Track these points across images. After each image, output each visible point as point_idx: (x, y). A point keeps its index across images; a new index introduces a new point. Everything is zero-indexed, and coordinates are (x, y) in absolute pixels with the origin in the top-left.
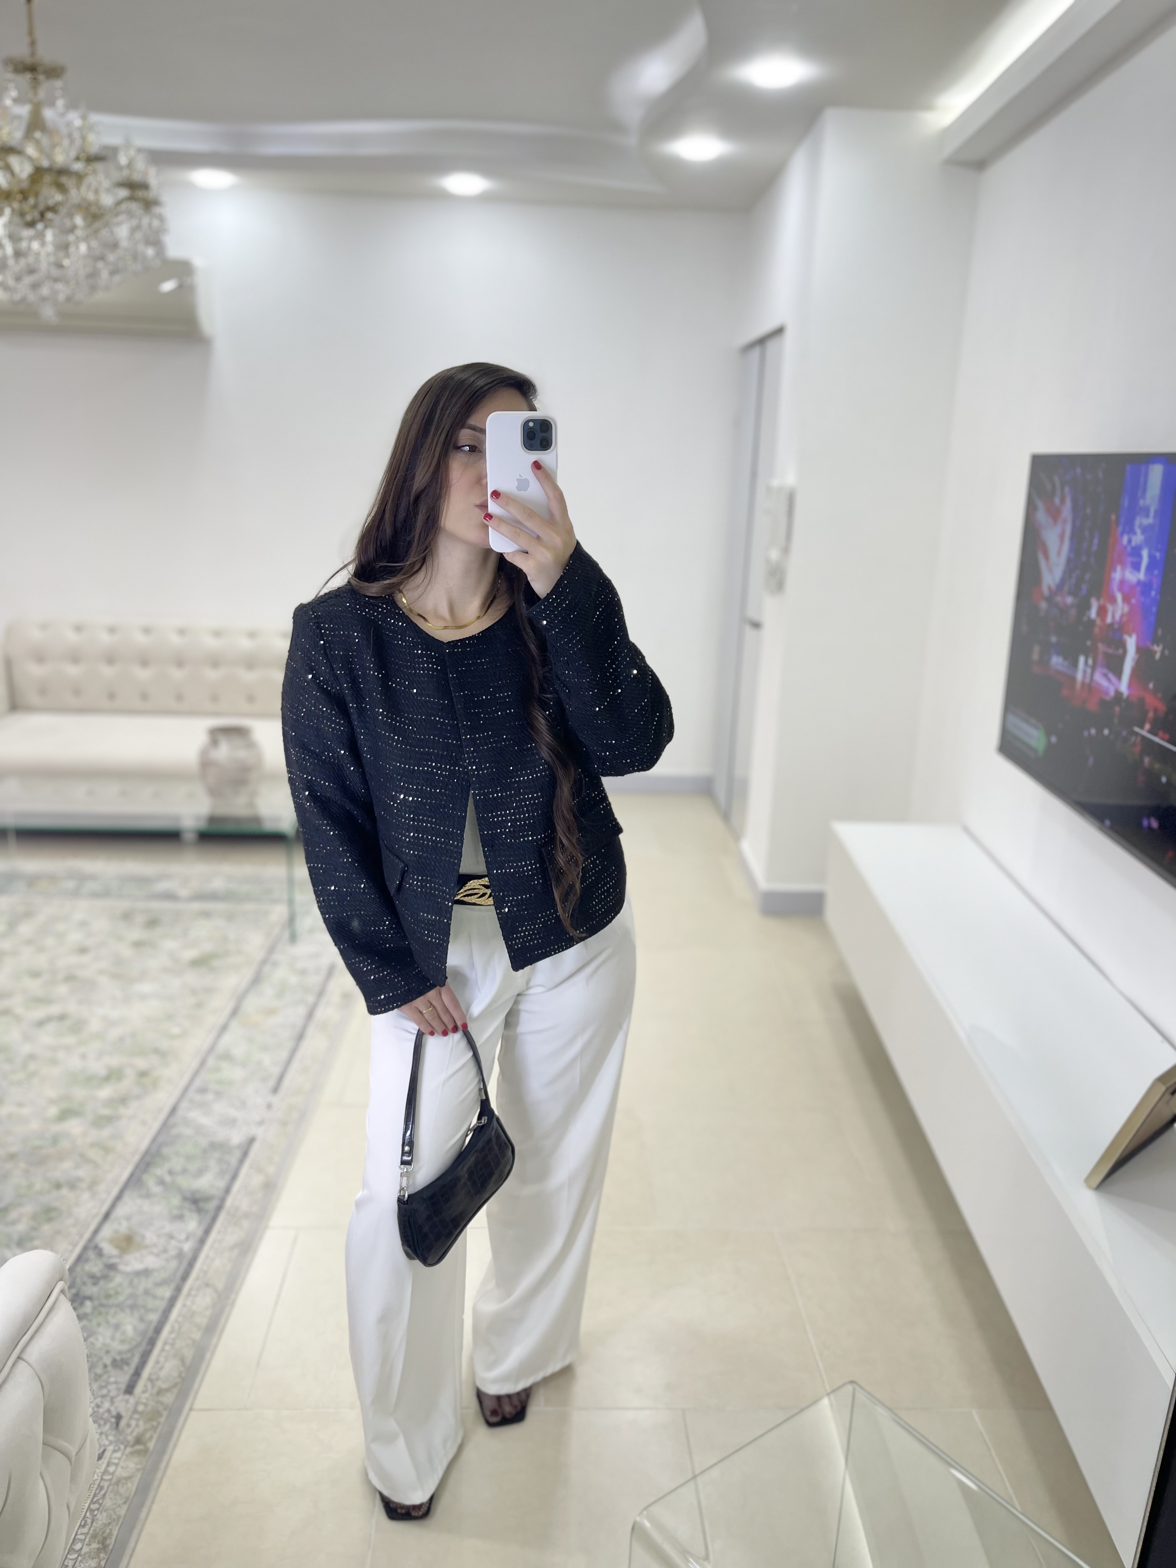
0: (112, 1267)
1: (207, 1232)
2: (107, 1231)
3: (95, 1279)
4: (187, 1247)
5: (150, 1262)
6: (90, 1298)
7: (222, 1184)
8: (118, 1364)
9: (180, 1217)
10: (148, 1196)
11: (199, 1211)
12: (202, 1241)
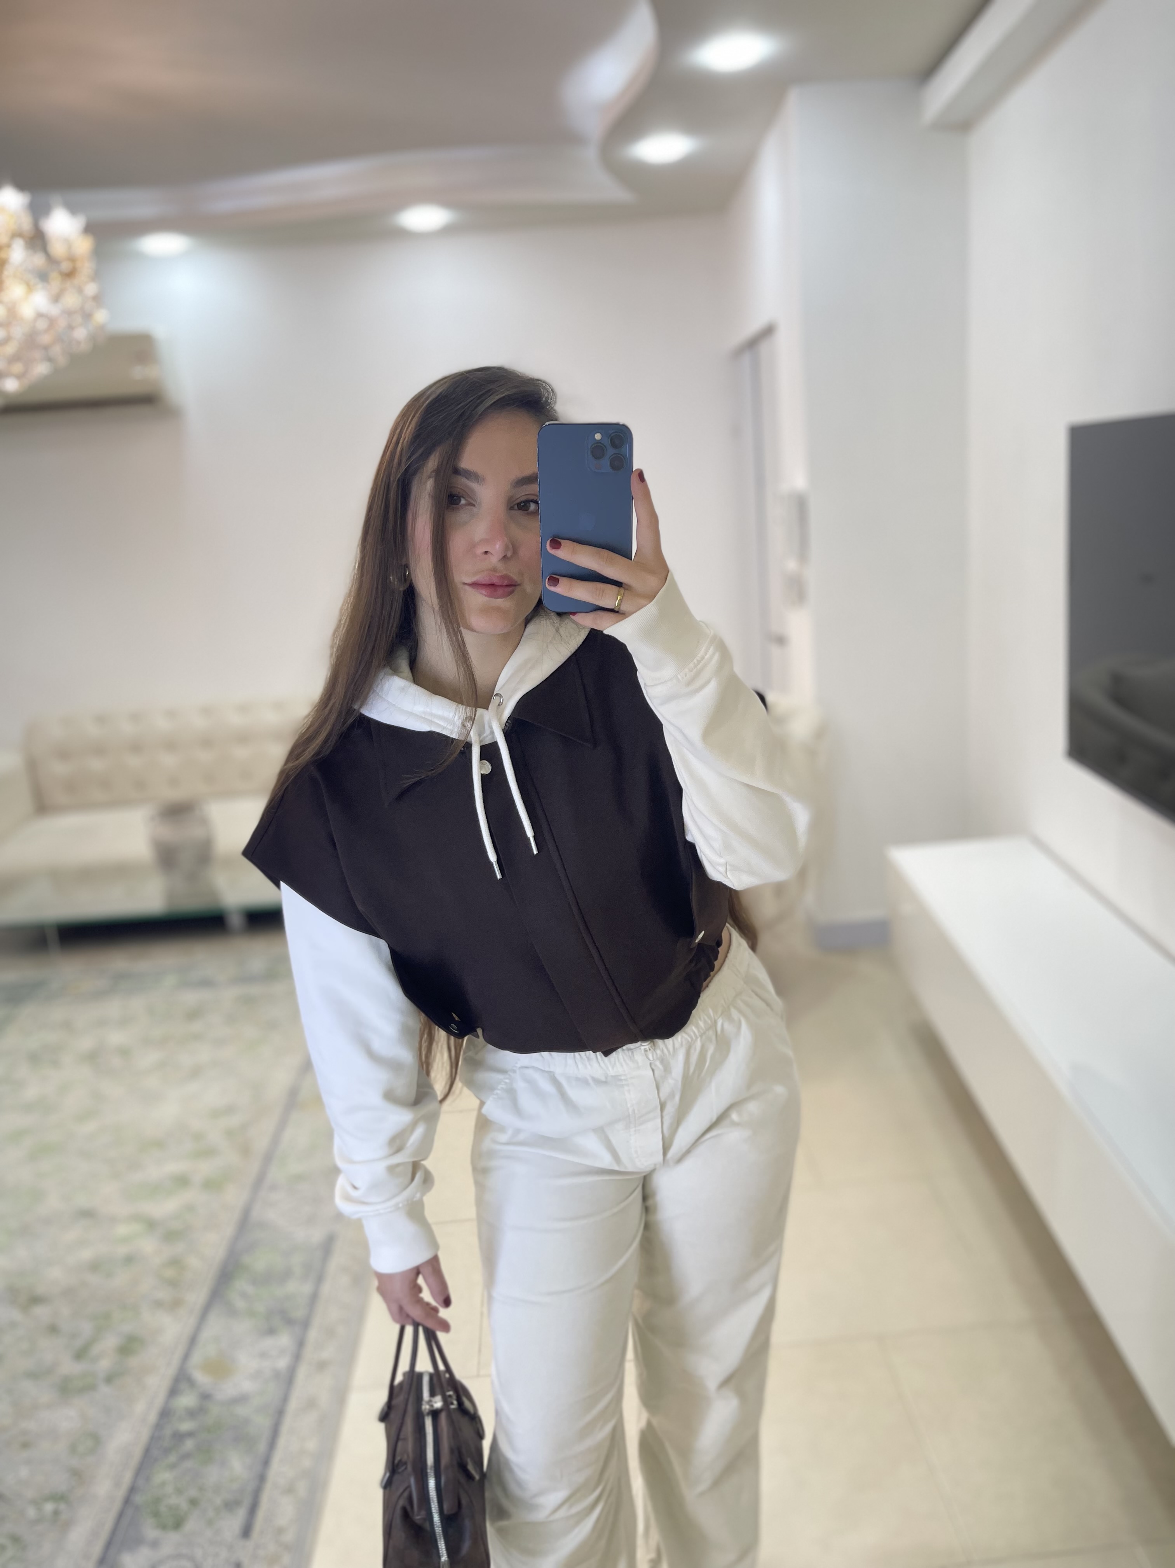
0: (206, 1397)
1: (301, 1344)
2: (197, 1358)
3: (192, 1414)
4: (282, 1363)
5: (247, 1386)
6: (190, 1434)
7: (307, 1288)
8: (230, 1506)
9: (271, 1331)
10: (232, 1312)
11: (289, 1322)
12: (297, 1357)
